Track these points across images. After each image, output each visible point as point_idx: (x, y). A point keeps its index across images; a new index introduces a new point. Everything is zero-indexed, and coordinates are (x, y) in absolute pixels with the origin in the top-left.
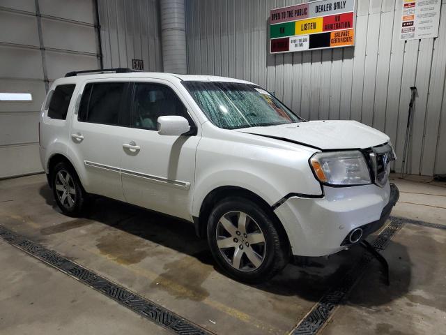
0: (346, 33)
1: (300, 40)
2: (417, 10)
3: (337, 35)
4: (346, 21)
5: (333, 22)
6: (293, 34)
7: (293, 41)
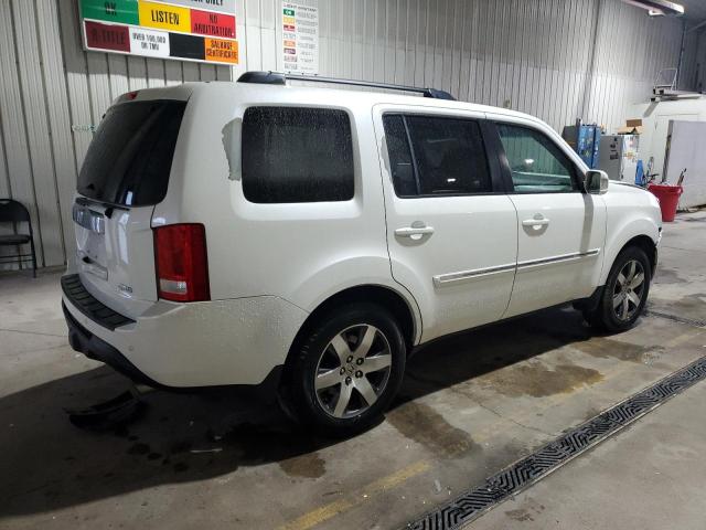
0: (227, 45)
1: (152, 38)
2: (298, 36)
3: (215, 43)
4: (225, 26)
5: (207, 22)
6: (136, 21)
7: (137, 36)
